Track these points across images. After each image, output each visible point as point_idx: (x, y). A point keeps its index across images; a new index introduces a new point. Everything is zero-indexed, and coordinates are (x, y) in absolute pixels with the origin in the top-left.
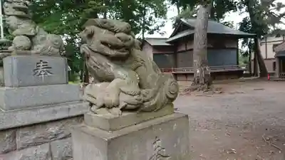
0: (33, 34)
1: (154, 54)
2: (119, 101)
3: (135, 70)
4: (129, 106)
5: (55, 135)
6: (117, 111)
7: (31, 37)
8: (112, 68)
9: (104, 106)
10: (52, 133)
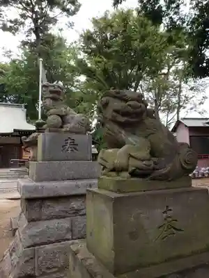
0: (64, 114)
1: (190, 136)
2: (128, 166)
3: (146, 137)
4: (137, 170)
5: (76, 210)
6: (126, 175)
7: (62, 117)
8: (123, 135)
9: (113, 170)
10: (73, 207)
